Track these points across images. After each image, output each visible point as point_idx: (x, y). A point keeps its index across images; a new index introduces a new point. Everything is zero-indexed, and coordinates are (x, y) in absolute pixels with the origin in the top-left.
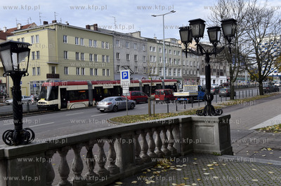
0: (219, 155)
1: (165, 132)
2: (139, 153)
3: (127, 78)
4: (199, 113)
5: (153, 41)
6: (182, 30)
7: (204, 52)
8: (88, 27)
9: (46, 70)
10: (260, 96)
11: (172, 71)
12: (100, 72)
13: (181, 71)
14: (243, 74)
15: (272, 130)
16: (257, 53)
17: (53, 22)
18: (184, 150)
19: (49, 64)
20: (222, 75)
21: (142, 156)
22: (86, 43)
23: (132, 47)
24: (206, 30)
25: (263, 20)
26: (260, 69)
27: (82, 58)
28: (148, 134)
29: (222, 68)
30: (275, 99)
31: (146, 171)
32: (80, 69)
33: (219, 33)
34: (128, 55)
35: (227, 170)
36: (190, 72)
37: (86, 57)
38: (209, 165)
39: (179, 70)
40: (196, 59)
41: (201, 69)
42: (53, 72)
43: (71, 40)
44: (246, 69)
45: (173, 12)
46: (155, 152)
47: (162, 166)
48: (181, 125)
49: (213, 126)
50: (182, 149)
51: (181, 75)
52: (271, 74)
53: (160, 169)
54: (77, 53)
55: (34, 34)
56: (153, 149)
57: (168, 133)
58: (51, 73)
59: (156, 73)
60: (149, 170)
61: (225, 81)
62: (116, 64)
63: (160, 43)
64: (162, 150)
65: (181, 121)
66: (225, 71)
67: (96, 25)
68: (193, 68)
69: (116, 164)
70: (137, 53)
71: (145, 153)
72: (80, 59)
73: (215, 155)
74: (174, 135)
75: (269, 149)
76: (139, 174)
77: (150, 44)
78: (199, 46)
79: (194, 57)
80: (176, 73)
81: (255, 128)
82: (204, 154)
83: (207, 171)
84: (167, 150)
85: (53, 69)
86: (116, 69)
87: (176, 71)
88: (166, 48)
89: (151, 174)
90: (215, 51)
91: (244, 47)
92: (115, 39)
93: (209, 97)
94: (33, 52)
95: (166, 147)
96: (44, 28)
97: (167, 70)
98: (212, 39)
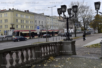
0: (71, 55)
1: (52, 47)
2: (42, 54)
3: (39, 29)
4: (64, 40)
6: (58, 9)
7: (66, 17)
8: (25, 11)
11: (55, 27)
12: (29, 27)
13: (58, 27)
14: (79, 29)
15: (89, 47)
16: (83, 21)
17: (13, 9)
18: (59, 54)
20: (72, 29)
22: (25, 16)
23: (41, 19)
24: (67, 10)
26: (85, 26)
27: (23, 22)
28: (45, 47)
29: (72, 26)
31: (44, 61)
33: (71, 11)
34: (39, 21)
35: (74, 60)
36: (61, 28)
37: (25, 22)
39: (57, 27)
41: (65, 27)
43: (19, 15)
44: (80, 26)
45: (55, 6)
46: (48, 54)
47: (51, 59)
49: (69, 45)
51: (58, 29)
52: (88, 29)
53: (50, 61)
54: (21, 20)
55: (6, 13)
58: (12, 27)
59: (49, 28)
60: (46, 61)
62: (35, 24)
63: (51, 17)
65: (58, 42)
66: (73, 27)
67: (28, 10)
68: (62, 26)
70: (43, 21)
71: (44, 54)
72: (22, 22)
74: (55, 48)
75: (88, 53)
76: (42, 62)
77: (47, 18)
78: (64, 15)
79: (62, 22)
80: (56, 28)
81: (83, 46)
82: (66, 55)
83: (67, 61)
84: (53, 53)
85: (12, 26)
86: (35, 26)
87: (56, 27)
88: (53, 19)
89: (46, 62)
90: (70, 17)
91: (79, 19)
92: (35, 15)
93: (68, 35)
94: (5, 20)
95: (52, 52)
96: (9, 11)
97: (53, 27)
98: (69, 13)
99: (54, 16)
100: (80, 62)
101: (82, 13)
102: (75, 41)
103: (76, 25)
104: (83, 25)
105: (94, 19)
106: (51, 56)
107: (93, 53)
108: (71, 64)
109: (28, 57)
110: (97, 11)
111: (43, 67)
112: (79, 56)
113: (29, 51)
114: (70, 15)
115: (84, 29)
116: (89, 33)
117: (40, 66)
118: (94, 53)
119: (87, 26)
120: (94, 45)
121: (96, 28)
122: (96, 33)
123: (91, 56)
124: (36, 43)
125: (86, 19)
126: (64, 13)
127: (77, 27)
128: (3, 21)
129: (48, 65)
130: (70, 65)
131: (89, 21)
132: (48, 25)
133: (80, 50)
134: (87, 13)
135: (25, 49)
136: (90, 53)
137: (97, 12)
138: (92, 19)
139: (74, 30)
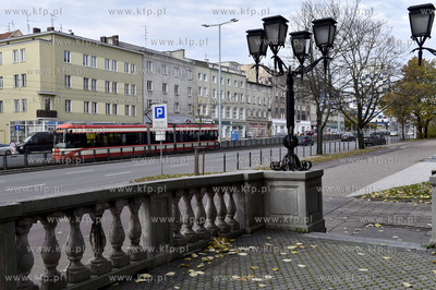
0: (305, 232)
1: (221, 196)
2: (179, 227)
3: (162, 116)
4: (275, 166)
5: (204, 64)
6: (251, 34)
7: (284, 70)
8: (105, 39)
10: (359, 151)
11: (231, 111)
12: (121, 109)
13: (244, 112)
14: (335, 119)
15: (380, 198)
16: (356, 87)
17: (49, 29)
18: (251, 225)
19: (41, 95)
20: (304, 118)
21: (184, 231)
22: (100, 63)
23: (171, 73)
25: (367, 37)
26: (360, 109)
27: (94, 87)
28: (194, 197)
29: (304, 109)
30: (380, 154)
31: (190, 256)
32: (90, 104)
34: (164, 85)
35: (319, 255)
36: (257, 114)
37: (100, 85)
38: (291, 247)
39: (242, 109)
40: (267, 94)
41: (273, 109)
42: (47, 107)
43: (76, 58)
44: (340, 109)
45: (234, 20)
46: (206, 226)
47: (216, 249)
49: (296, 187)
50: (248, 222)
51: (244, 118)
52: (373, 120)
53: (212, 254)
54: (86, 79)
55: (18, 47)
57: (227, 197)
58: (44, 108)
59: (206, 114)
60: (195, 256)
61: (308, 128)
62: (146, 98)
63: (214, 68)
64: (217, 223)
65: (246, 177)
66: (308, 113)
67: (117, 37)
68: (262, 107)
69: (141, 243)
70: (179, 83)
71: (190, 228)
72: (90, 88)
73: (299, 232)
74: (236, 200)
75: (377, 225)
76: (177, 261)
77: (199, 69)
78: (277, 59)
79: (264, 90)
80: (237, 115)
81: (354, 194)
82: (282, 231)
83: (287, 257)
84: (225, 224)
85: (48, 103)
86: (146, 105)
87: (238, 111)
88: (223, 75)
89: (197, 261)
90: (302, 70)
91: (337, 77)
92: (146, 59)
93: (291, 142)
94: (16, 76)
95: (223, 220)
96: (33, 38)
97: (224, 110)
98: (297, 51)
99: (228, 65)
100: (342, 260)
101: (350, 52)
102: (321, 173)
103: (321, 104)
104: (352, 106)
105: (402, 77)
106: (217, 236)
107: (395, 226)
108: (306, 268)
109: (123, 239)
110: (421, 44)
111: (187, 282)
112: (339, 237)
113: (126, 212)
114: (302, 61)
115: (356, 122)
116: (379, 141)
117: (174, 277)
118: (399, 226)
119: (369, 108)
120: (400, 188)
121: (409, 117)
122: (409, 140)
123: (390, 237)
124: (148, 179)
125: (367, 76)
126: (275, 52)
127: (326, 111)
128: (9, 82)
129: (208, 274)
130: (298, 272)
131: (377, 85)
132: (204, 102)
133: (340, 209)
134: (372, 51)
135: (107, 205)
137: (421, 49)
138: (391, 78)
139: (315, 123)
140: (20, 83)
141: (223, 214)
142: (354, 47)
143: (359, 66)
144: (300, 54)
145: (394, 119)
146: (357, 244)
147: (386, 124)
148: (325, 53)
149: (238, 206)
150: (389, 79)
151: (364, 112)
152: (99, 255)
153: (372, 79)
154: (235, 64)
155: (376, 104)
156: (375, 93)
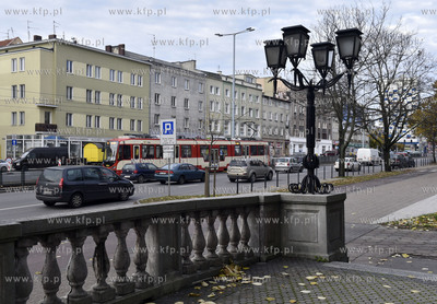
0: (325, 261)
1: (235, 219)
4: (293, 188)
5: (217, 77)
8: (110, 48)
9: (36, 117)
10: (385, 173)
11: (245, 128)
12: (126, 124)
13: (259, 128)
14: (359, 138)
15: (408, 226)
16: (382, 104)
17: (50, 37)
19: (41, 107)
20: (325, 137)
21: (193, 257)
22: (104, 74)
23: (181, 86)
25: (394, 49)
26: (387, 127)
27: (97, 99)
28: (205, 220)
29: (325, 127)
30: (408, 177)
31: (200, 284)
32: (93, 118)
33: (331, 53)
34: (173, 98)
35: (341, 287)
36: (274, 130)
37: (104, 98)
38: (310, 278)
39: (257, 126)
40: (285, 110)
41: (292, 126)
42: (47, 120)
44: (365, 127)
45: (250, 29)
46: (217, 252)
48: (262, 208)
49: (317, 212)
51: (259, 135)
52: (401, 140)
54: (89, 91)
55: (17, 55)
56: (212, 248)
57: (240, 220)
58: (43, 122)
59: (219, 130)
60: (205, 284)
61: (329, 148)
62: (153, 112)
63: (227, 81)
64: (230, 249)
65: (262, 200)
66: (330, 131)
67: (123, 46)
68: (279, 124)
69: (148, 270)
70: (189, 96)
71: (200, 253)
72: (93, 101)
73: (319, 261)
74: (250, 225)
75: (405, 256)
76: (189, 290)
77: (211, 82)
78: (297, 72)
79: (281, 106)
80: (252, 132)
82: (301, 260)
83: (306, 288)
85: (47, 116)
86: (152, 120)
87: (252, 129)
88: (237, 89)
89: (208, 290)
90: (324, 85)
91: (362, 92)
93: (311, 162)
94: (14, 87)
95: (236, 246)
96: (34, 46)
97: (237, 126)
98: (319, 64)
99: (242, 77)
100: (366, 292)
101: (377, 66)
102: (343, 197)
103: (344, 122)
104: (377, 124)
105: (433, 93)
106: (229, 264)
107: (424, 257)
108: (326, 301)
109: (128, 264)
112: (362, 267)
113: (132, 235)
114: (324, 75)
115: (383, 142)
116: (407, 163)
118: (429, 257)
119: (396, 127)
120: (430, 216)
125: (395, 91)
126: (295, 64)
127: (349, 129)
128: (6, 93)
131: (405, 102)
132: (216, 117)
133: (364, 238)
134: (401, 64)
135: (112, 226)
136: (411, 255)
138: (421, 94)
139: (337, 142)
140: (19, 94)
141: (236, 239)
142: (380, 60)
143: (386, 81)
144: (321, 67)
145: (424, 140)
146: (383, 275)
147: (415, 144)
148: (350, 66)
149: (253, 232)
150: (419, 96)
151: (391, 131)
152: (102, 281)
153: (400, 95)
154: (249, 77)
155: (404, 123)
156: (403, 110)
